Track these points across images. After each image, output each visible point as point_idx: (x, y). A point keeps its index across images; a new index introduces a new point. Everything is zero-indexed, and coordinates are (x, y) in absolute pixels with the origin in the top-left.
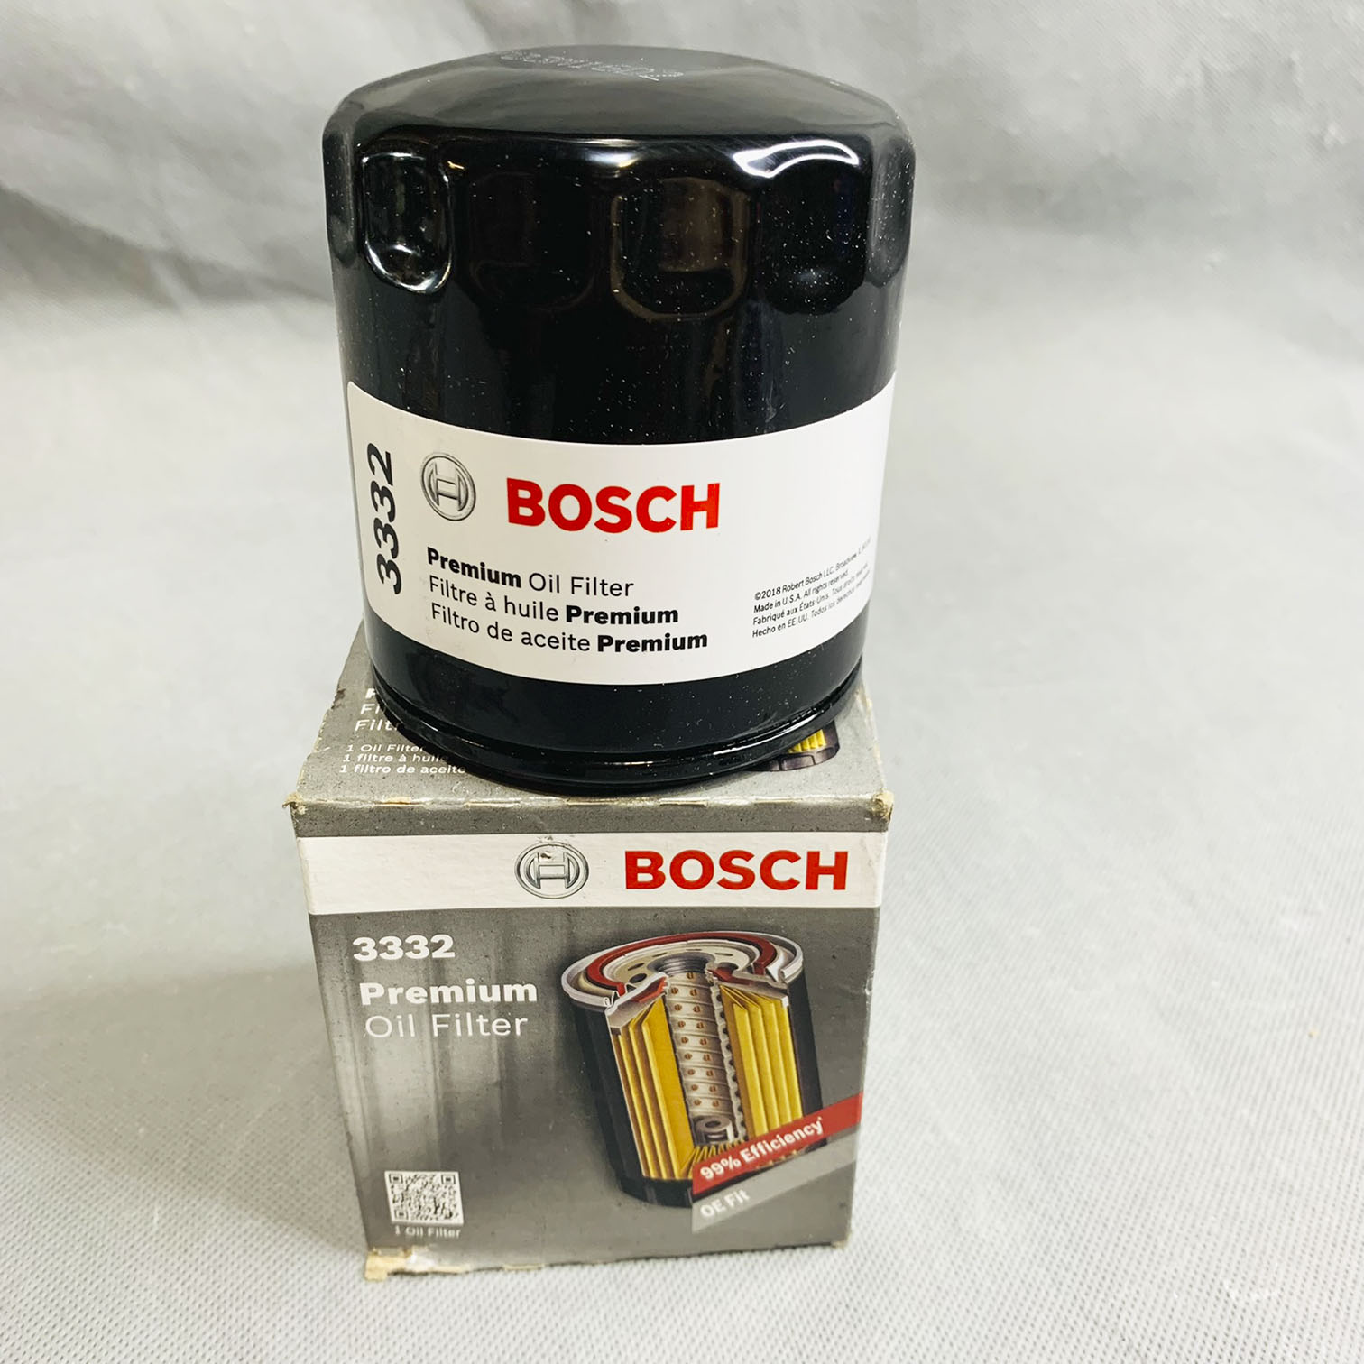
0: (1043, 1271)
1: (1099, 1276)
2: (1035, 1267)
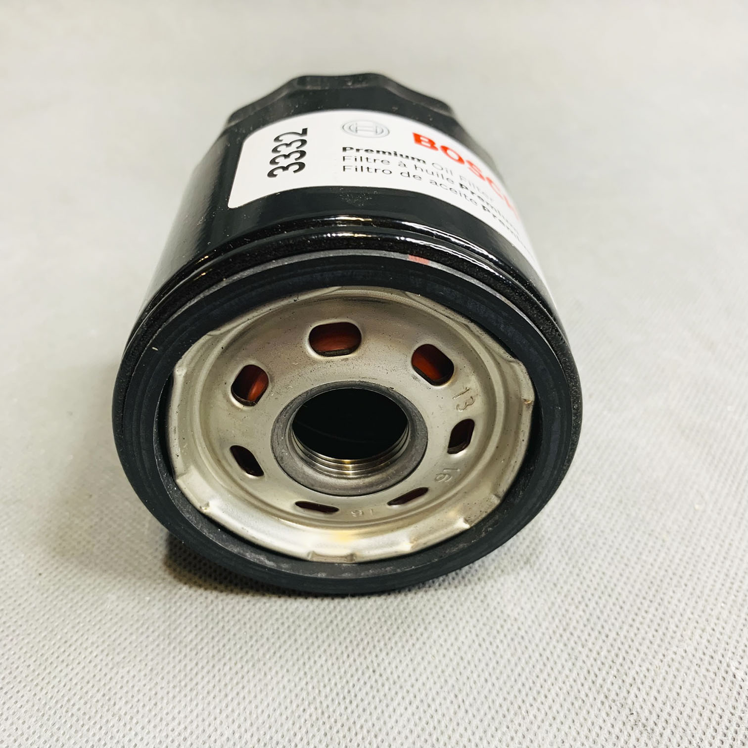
0: (561, 645)
1: (613, 654)
2: (554, 642)
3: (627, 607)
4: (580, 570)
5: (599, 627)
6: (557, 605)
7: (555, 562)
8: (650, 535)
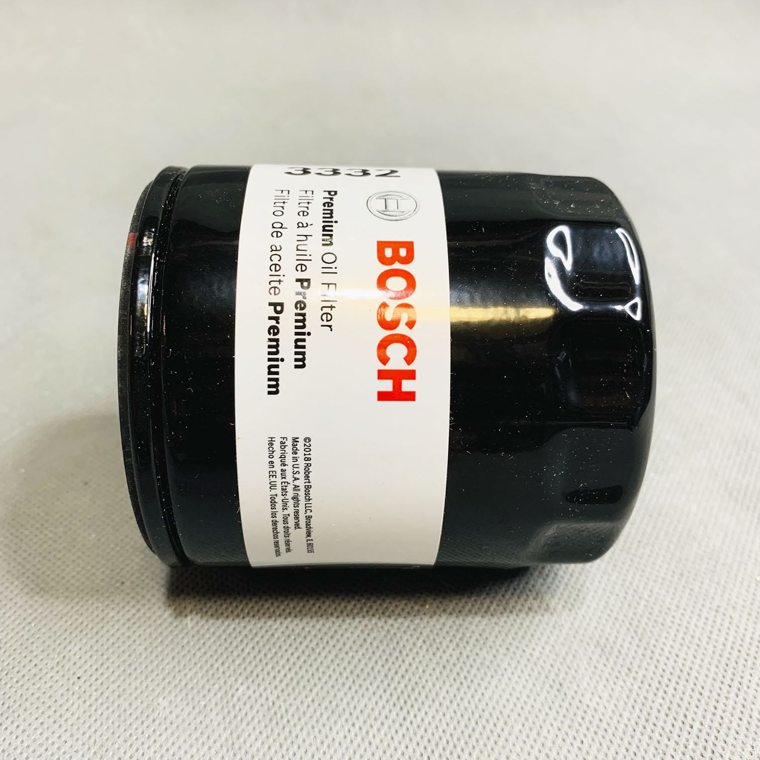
3: (706, 693)
4: (653, 652)
5: (681, 717)
6: (635, 693)
7: (626, 645)
8: (717, 611)
